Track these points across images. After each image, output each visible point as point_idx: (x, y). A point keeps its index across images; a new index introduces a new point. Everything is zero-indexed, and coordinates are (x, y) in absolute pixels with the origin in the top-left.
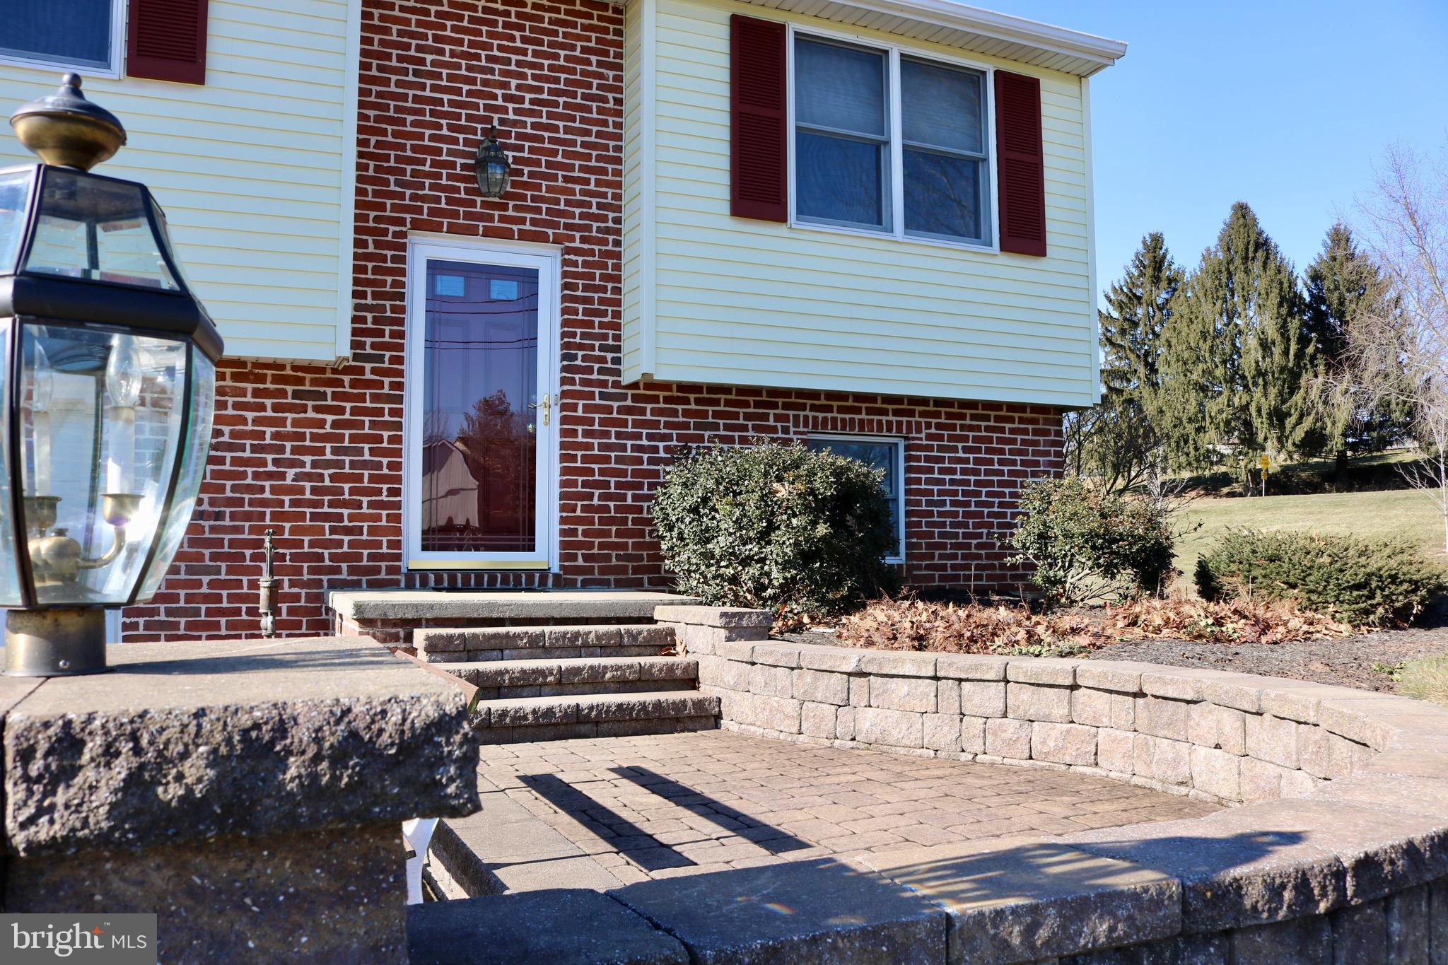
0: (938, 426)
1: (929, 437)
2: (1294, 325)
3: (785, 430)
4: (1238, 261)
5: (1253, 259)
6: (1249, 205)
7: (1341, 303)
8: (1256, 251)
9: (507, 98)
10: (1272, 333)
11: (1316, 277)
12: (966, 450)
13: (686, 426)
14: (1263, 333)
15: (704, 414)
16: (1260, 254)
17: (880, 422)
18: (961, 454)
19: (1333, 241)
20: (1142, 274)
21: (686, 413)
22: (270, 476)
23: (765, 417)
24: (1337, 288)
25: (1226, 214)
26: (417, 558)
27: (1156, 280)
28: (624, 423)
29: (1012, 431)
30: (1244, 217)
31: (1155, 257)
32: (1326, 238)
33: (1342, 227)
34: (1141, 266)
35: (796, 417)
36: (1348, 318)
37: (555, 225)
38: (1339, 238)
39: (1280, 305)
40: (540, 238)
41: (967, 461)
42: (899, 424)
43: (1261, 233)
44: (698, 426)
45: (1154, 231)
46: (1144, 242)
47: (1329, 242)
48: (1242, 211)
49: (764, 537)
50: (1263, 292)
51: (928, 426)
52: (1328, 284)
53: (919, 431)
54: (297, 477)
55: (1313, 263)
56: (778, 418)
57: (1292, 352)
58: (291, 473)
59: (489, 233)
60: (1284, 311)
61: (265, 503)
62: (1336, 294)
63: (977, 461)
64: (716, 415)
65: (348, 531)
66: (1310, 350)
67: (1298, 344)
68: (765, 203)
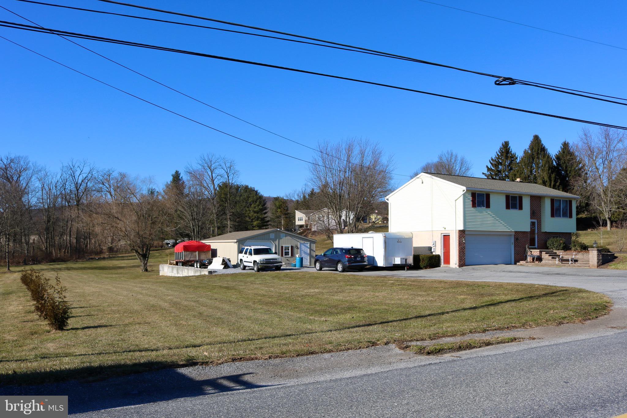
0: (562, 235)
2: (553, 176)
4: (535, 154)
5: (540, 154)
6: (539, 136)
7: (566, 167)
8: (541, 152)
9: (536, 207)
10: (546, 178)
11: (558, 158)
14: (543, 178)
16: (543, 153)
19: (564, 146)
20: (502, 155)
24: (565, 162)
25: (532, 138)
27: (507, 157)
30: (537, 140)
31: (506, 150)
32: (561, 145)
33: (567, 142)
34: (502, 153)
36: (568, 172)
38: (565, 145)
39: (549, 170)
40: (536, 219)
43: (542, 144)
45: (505, 141)
46: (503, 144)
47: (562, 147)
48: (536, 139)
49: (560, 245)
50: (544, 165)
52: (562, 161)
55: (557, 154)
57: (552, 185)
58: (523, 240)
59: (533, 219)
60: (550, 171)
62: (565, 165)
66: (558, 184)
67: (554, 182)
68: (552, 215)
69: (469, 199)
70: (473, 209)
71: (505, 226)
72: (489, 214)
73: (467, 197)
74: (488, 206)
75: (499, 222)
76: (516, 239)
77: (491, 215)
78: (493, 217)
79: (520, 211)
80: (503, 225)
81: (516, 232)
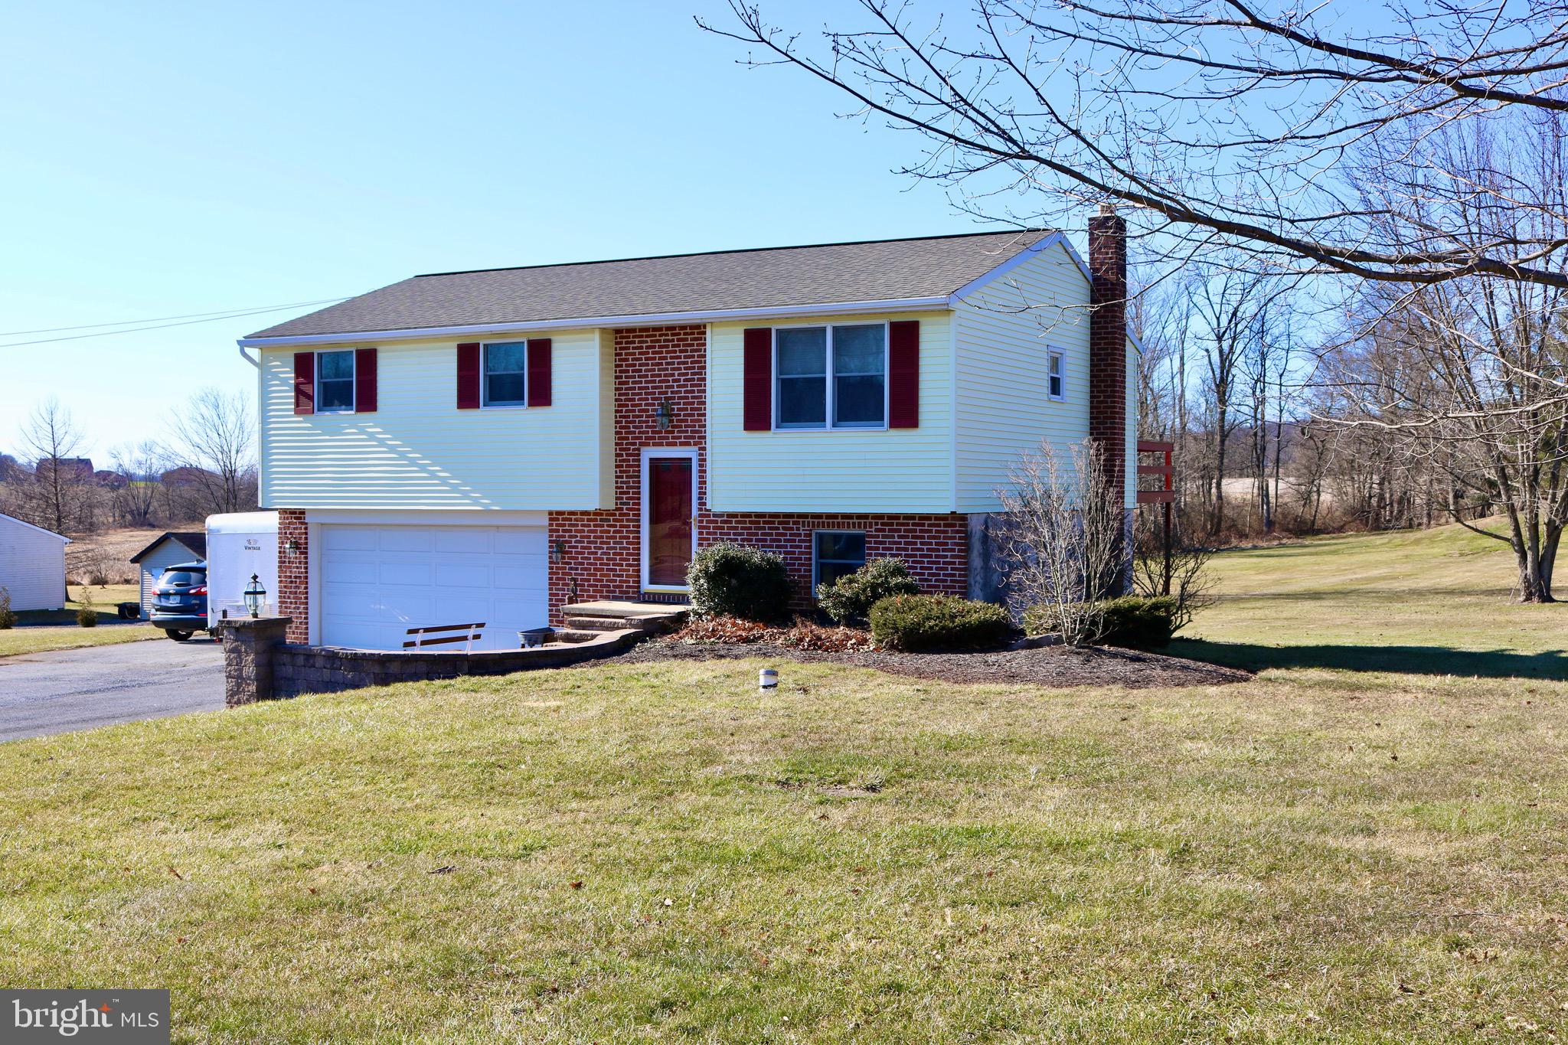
0: (882, 524)
1: (877, 530)
3: (798, 529)
9: (674, 381)
12: (900, 537)
13: (750, 528)
15: (759, 522)
17: (849, 523)
18: (896, 539)
21: (750, 522)
22: (593, 553)
23: (788, 523)
26: (647, 587)
28: (723, 528)
29: (929, 525)
35: (804, 522)
37: (694, 438)
40: (688, 444)
41: (900, 543)
42: (860, 523)
44: (756, 528)
51: (876, 524)
53: (871, 527)
54: (603, 554)
56: (794, 523)
58: (600, 552)
59: (668, 444)
61: (591, 564)
63: (906, 543)
64: (764, 522)
65: (619, 576)
68: (756, 418)
69: (284, 382)
70: (301, 422)
71: (454, 488)
72: (372, 437)
73: (275, 376)
74: (368, 401)
75: (423, 468)
76: (558, 547)
77: (382, 443)
78: (392, 449)
79: (540, 412)
80: (444, 481)
81: (555, 516)
